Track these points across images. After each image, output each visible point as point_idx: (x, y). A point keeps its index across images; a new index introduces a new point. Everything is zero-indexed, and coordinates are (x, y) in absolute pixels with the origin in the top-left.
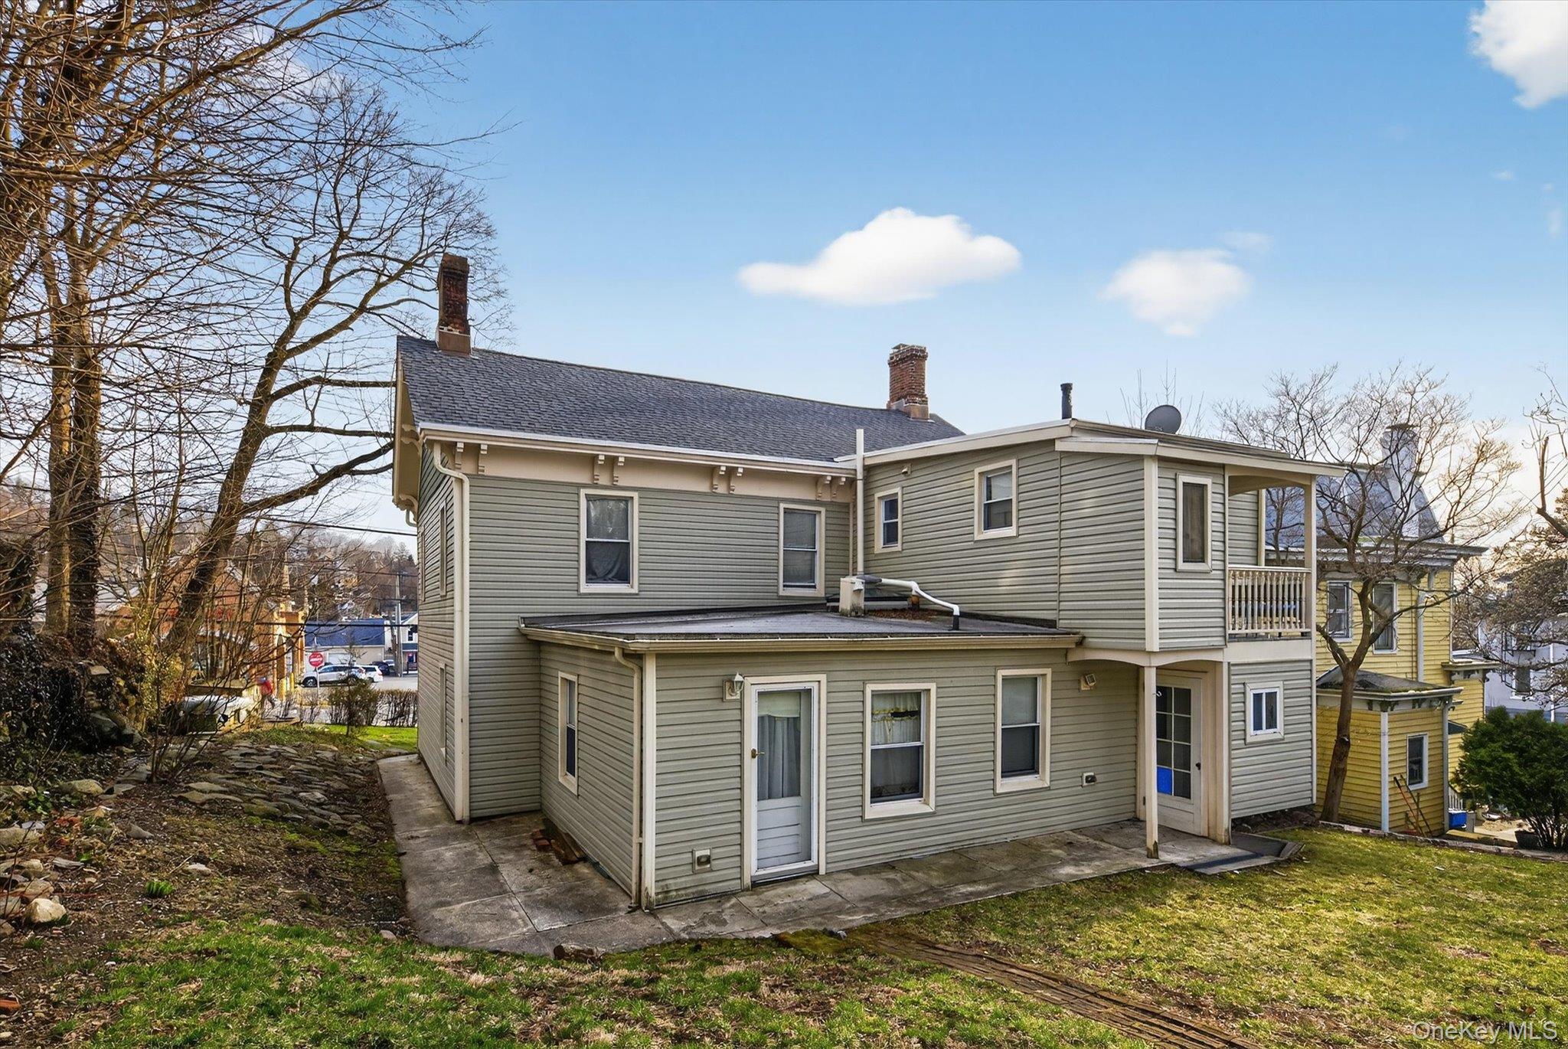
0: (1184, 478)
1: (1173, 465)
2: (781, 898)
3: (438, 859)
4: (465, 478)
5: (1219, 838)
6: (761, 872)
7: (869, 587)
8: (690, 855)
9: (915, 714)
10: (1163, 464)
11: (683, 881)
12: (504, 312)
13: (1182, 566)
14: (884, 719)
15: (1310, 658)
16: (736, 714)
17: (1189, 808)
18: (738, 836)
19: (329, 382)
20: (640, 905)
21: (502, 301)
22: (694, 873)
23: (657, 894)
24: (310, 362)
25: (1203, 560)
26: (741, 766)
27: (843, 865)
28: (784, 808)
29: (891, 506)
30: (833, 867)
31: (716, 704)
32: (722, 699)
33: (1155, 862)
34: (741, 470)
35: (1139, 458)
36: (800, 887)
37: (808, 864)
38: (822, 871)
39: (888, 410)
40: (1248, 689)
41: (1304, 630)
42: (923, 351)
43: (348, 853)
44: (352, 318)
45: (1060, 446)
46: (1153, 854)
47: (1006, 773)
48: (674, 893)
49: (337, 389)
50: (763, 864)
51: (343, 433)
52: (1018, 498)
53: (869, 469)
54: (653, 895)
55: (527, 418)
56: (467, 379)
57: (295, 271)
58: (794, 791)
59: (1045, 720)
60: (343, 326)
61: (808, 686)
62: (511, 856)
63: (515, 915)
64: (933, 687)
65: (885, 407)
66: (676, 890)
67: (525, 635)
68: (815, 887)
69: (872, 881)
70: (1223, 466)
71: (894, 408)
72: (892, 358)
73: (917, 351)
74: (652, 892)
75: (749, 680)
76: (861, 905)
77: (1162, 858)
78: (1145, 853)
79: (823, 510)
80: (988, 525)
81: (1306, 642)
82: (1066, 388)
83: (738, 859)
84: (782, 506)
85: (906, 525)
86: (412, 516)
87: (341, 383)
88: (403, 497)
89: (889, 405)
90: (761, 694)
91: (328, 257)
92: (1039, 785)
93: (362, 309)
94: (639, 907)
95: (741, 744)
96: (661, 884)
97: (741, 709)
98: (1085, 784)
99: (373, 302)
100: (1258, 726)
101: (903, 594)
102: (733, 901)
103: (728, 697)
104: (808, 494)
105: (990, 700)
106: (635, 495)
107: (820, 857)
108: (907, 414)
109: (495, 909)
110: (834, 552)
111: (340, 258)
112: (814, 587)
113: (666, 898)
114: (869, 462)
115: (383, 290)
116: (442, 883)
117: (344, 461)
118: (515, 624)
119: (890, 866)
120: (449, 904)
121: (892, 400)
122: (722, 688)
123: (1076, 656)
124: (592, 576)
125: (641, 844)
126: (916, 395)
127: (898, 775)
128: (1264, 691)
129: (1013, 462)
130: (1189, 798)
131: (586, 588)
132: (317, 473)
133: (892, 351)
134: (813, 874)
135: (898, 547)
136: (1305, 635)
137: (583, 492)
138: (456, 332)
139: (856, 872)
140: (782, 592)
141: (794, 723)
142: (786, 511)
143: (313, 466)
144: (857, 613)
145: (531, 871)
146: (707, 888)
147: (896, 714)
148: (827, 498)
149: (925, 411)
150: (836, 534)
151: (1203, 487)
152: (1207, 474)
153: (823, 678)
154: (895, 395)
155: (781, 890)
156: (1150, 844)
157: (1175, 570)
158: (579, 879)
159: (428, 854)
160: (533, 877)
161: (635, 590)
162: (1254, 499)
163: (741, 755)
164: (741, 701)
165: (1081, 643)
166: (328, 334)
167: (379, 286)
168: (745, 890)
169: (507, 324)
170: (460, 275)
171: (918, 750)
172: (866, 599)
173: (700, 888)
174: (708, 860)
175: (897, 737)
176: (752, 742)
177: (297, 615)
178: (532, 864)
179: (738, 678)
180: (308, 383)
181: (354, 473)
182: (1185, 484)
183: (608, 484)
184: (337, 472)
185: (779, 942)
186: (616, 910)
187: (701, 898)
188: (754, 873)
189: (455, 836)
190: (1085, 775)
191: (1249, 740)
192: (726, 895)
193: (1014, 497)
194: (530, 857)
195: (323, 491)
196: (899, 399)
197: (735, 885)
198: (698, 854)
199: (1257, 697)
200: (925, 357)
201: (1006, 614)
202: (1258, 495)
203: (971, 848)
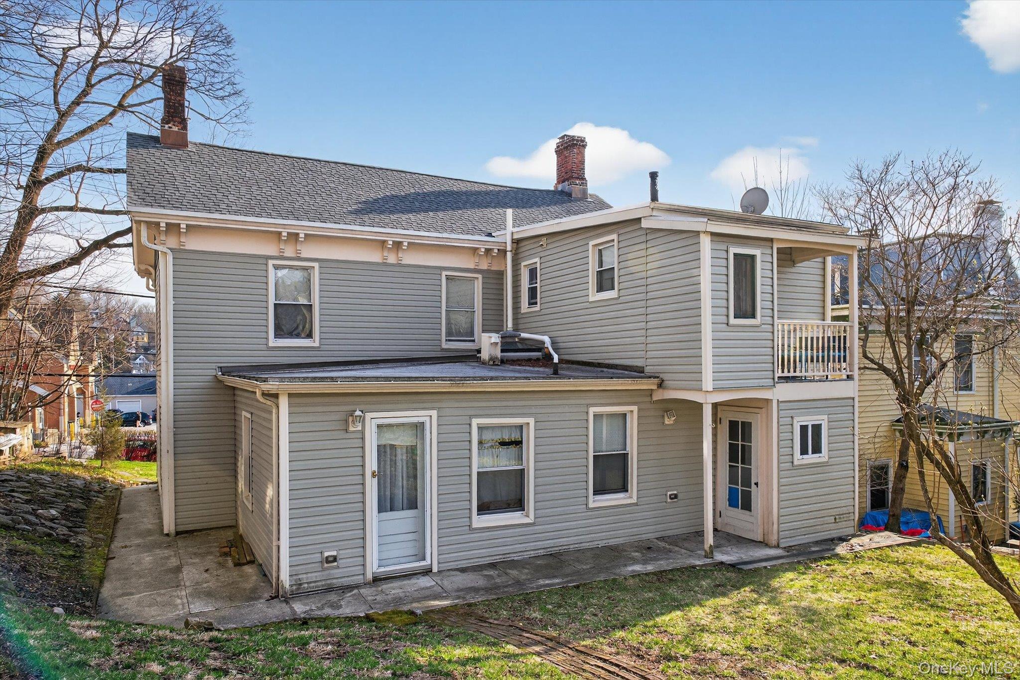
0: (733, 250)
1: (725, 239)
2: (394, 589)
3: (139, 562)
4: (169, 251)
5: (770, 543)
6: (382, 569)
7: (505, 340)
8: (319, 555)
9: (518, 443)
10: (716, 238)
11: (314, 577)
12: (243, 108)
13: (733, 321)
14: (492, 447)
15: (852, 396)
16: (358, 443)
17: (751, 519)
18: (361, 541)
19: (89, 170)
20: (278, 595)
21: (239, 101)
22: (324, 569)
23: (291, 586)
24: (74, 154)
25: (753, 316)
26: (363, 484)
27: (453, 565)
28: (402, 519)
29: (533, 273)
30: (445, 566)
31: (342, 435)
32: (346, 431)
33: (708, 561)
34: (405, 244)
35: (697, 233)
36: (413, 581)
37: (423, 563)
38: (435, 570)
39: (555, 192)
40: (795, 421)
41: (850, 373)
42: (583, 141)
43: (62, 556)
44: (112, 114)
45: (645, 224)
46: (709, 554)
47: (596, 492)
48: (306, 585)
49: (97, 175)
50: (384, 562)
51: (102, 212)
52: (618, 266)
53: (517, 242)
54: (287, 587)
55: (226, 201)
56: (181, 169)
57: (63, 74)
58: (413, 503)
59: (633, 448)
60: (103, 121)
61: (421, 420)
62: (197, 560)
63: (179, 601)
64: (531, 421)
65: (552, 188)
66: (308, 583)
67: (221, 381)
68: (425, 582)
69: (474, 577)
70: (771, 240)
71: (560, 189)
72: (558, 147)
73: (577, 141)
74: (287, 585)
75: (369, 416)
76: (453, 594)
77: (715, 558)
78: (704, 554)
79: (480, 276)
80: (600, 289)
81: (850, 383)
82: (654, 176)
83: (361, 559)
84: (444, 273)
85: (544, 289)
86: (151, 283)
87: (102, 170)
88: (143, 267)
89: (556, 187)
90: (379, 426)
91: (90, 64)
92: (629, 501)
93: (121, 106)
94: (277, 597)
95: (363, 466)
96: (295, 577)
97: (363, 439)
98: (669, 500)
99: (129, 100)
100: (804, 451)
101: (539, 347)
102: (355, 591)
103: (351, 429)
104: (468, 263)
105: (582, 431)
106: (316, 265)
107: (432, 559)
108: (569, 195)
109: (166, 598)
110: (490, 312)
111: (101, 64)
112: (474, 341)
113: (298, 589)
114: (515, 237)
115: (139, 90)
116: (133, 580)
117: (102, 236)
118: (213, 372)
119: (493, 566)
120: (132, 594)
121: (558, 182)
122: (346, 421)
123: (659, 395)
124: (280, 332)
125: (279, 547)
126: (577, 178)
127: (505, 492)
128: (810, 424)
129: (614, 236)
130: (750, 510)
131: (273, 342)
132: (80, 247)
133: (558, 141)
134: (427, 572)
135: (537, 308)
136: (849, 378)
137: (271, 262)
138: (175, 129)
139: (463, 570)
140: (445, 345)
141: (412, 450)
142: (448, 278)
143: (77, 241)
144: (494, 363)
145: (207, 571)
146: (334, 581)
147: (503, 444)
148: (484, 266)
149: (585, 192)
150: (492, 297)
151: (753, 257)
152: (758, 247)
153: (434, 413)
154: (561, 179)
155: (396, 584)
156: (707, 547)
157: (728, 324)
158: (242, 576)
159: (133, 558)
160: (206, 575)
161: (317, 344)
162: (821, 266)
163: (363, 475)
164: (363, 432)
165: (660, 385)
166: (91, 129)
167: (135, 87)
168: (366, 584)
169: (245, 119)
170: (179, 82)
171: (522, 471)
172: (502, 351)
173: (329, 582)
174: (335, 559)
175: (504, 462)
176: (372, 463)
177: (86, 368)
178: (212, 566)
179: (358, 413)
180: (70, 171)
181: (110, 247)
182: (735, 255)
183: (293, 255)
184: (97, 245)
185: (369, 619)
186: (260, 598)
187: (329, 589)
188: (375, 570)
189: (159, 546)
190: (669, 493)
191: (796, 463)
192: (350, 588)
193: (616, 266)
194: (210, 561)
195: (86, 261)
196: (563, 182)
197: (359, 579)
198: (326, 554)
199: (804, 429)
200: (584, 146)
201: (611, 362)
202: (824, 263)
203: (567, 552)
